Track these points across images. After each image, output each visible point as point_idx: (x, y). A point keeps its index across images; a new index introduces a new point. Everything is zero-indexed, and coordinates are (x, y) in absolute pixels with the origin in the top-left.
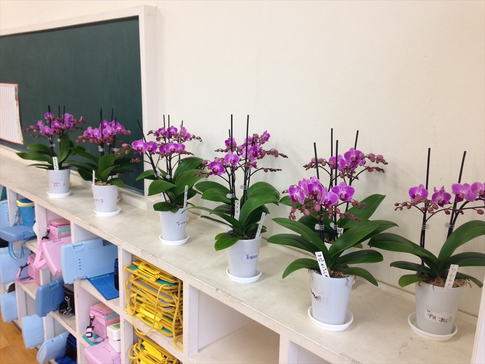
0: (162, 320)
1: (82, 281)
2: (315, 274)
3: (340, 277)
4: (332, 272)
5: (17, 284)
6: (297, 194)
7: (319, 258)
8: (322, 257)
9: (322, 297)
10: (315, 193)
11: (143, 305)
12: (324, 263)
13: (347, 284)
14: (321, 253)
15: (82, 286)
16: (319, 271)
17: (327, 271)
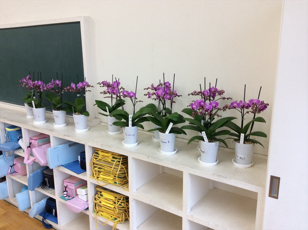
0: (114, 178)
1: (59, 167)
2: (202, 142)
3: (213, 142)
4: (209, 140)
5: (8, 177)
6: (194, 106)
7: (204, 134)
8: (205, 134)
9: (205, 151)
10: (202, 106)
11: (102, 173)
12: (206, 136)
13: (216, 145)
14: (204, 132)
15: (59, 170)
16: (204, 140)
17: (207, 140)
